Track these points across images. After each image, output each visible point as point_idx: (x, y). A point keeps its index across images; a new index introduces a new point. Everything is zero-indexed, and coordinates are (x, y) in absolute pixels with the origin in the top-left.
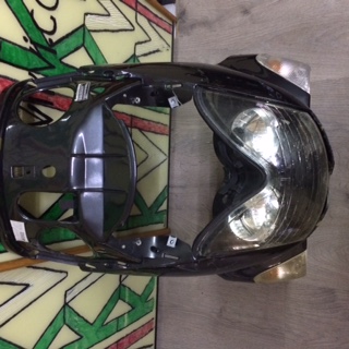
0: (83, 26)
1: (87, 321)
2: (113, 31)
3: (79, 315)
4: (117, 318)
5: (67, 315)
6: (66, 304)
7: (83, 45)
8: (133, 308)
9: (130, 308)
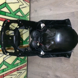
0: (6, 2)
1: (9, 64)
2: (13, 3)
3: (7, 63)
4: (17, 64)
5: (4, 63)
6: (4, 61)
7: (6, 6)
8: (21, 62)
9: (20, 62)
